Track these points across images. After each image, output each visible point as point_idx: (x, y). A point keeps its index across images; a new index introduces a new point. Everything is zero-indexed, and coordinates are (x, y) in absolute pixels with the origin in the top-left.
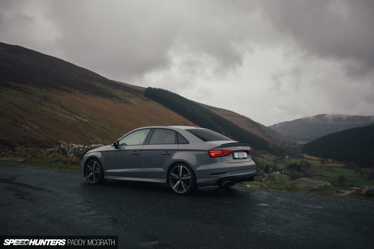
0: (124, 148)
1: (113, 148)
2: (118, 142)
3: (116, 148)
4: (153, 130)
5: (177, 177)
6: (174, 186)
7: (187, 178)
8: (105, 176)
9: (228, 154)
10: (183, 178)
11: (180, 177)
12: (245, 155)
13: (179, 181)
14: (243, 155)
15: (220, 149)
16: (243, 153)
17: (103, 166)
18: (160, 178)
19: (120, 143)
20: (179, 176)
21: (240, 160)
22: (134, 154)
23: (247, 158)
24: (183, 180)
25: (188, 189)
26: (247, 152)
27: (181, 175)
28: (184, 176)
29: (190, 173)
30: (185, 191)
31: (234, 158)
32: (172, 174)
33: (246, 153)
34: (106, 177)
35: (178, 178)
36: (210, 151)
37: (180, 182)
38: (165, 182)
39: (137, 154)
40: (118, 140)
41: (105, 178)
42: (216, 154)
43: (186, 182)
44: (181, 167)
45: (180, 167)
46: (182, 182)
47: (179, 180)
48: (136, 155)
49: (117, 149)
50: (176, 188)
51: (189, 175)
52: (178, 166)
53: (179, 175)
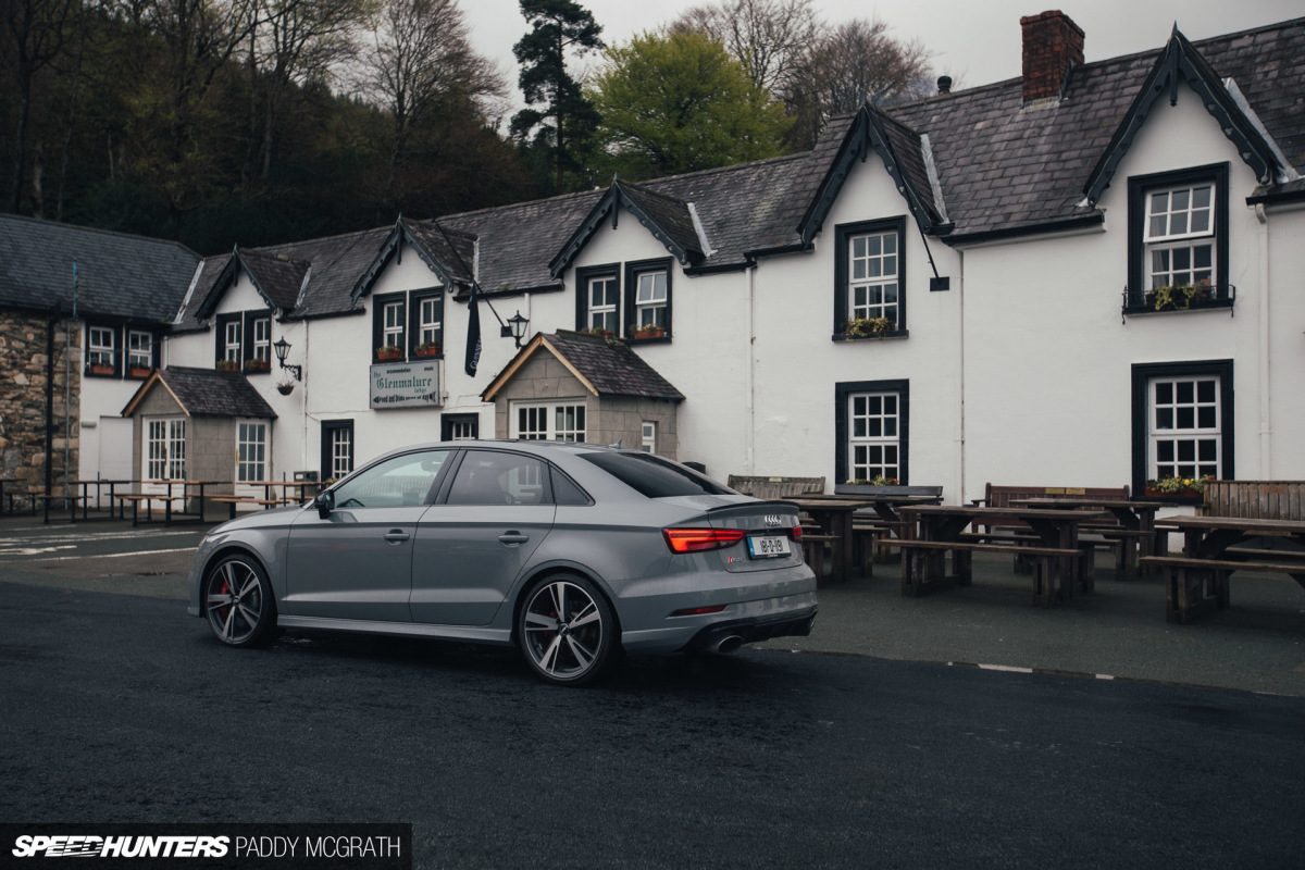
0: (354, 518)
1: (313, 517)
2: (331, 493)
3: (323, 516)
4: (461, 453)
5: (551, 625)
6: (541, 658)
7: (584, 621)
8: (280, 617)
9: (731, 542)
10: (574, 624)
11: (559, 622)
12: (786, 545)
13: (559, 638)
14: (779, 544)
15: (705, 524)
16: (779, 538)
17: (271, 578)
18: (490, 624)
19: (340, 497)
20: (555, 620)
21: (768, 562)
22: (392, 540)
23: (789, 555)
24: (573, 632)
25: (594, 657)
26: (790, 533)
27: (561, 614)
28: (574, 617)
29: (593, 602)
30: (585, 665)
31: (751, 557)
32: (531, 617)
33: (786, 537)
34: (284, 620)
35: (555, 627)
36: (670, 532)
37: (564, 639)
38: (507, 639)
39: (403, 540)
40: (331, 488)
41: (279, 624)
42: (689, 543)
43: (587, 635)
44: (561, 586)
45: (555, 588)
46: (568, 637)
47: (556, 633)
48: (398, 543)
49: (327, 521)
50: (550, 665)
51: (592, 609)
52: (550, 586)
53: (556, 616)
